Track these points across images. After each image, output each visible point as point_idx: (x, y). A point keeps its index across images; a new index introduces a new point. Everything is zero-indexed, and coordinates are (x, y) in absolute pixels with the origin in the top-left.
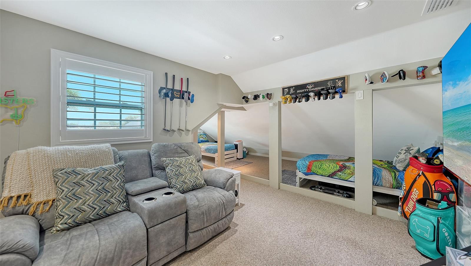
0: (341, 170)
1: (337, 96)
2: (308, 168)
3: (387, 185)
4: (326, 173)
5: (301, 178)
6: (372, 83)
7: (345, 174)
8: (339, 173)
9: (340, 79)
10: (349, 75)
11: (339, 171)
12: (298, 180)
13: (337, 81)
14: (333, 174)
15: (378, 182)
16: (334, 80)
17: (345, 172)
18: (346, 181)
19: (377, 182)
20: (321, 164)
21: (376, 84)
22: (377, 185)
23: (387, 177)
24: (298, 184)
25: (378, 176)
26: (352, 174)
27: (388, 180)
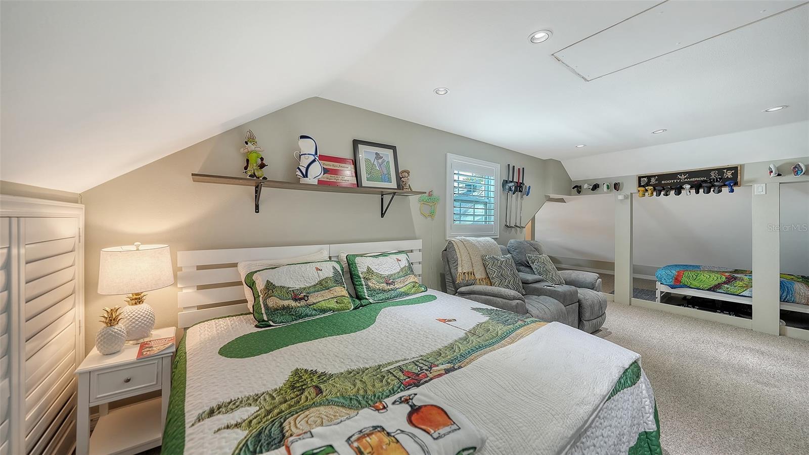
0: (729, 282)
1: (725, 190)
2: (676, 279)
3: (803, 301)
4: (705, 286)
5: (662, 292)
6: (779, 175)
7: (735, 287)
8: (726, 286)
9: (729, 169)
10: (744, 165)
11: (725, 283)
12: (658, 295)
13: (725, 171)
14: (715, 286)
15: (788, 297)
16: (720, 171)
17: (735, 285)
18: (737, 295)
19: (787, 297)
20: (696, 274)
21: (785, 176)
22: (786, 302)
23: (803, 292)
24: (659, 299)
25: (788, 289)
26: (747, 287)
27: (804, 294)
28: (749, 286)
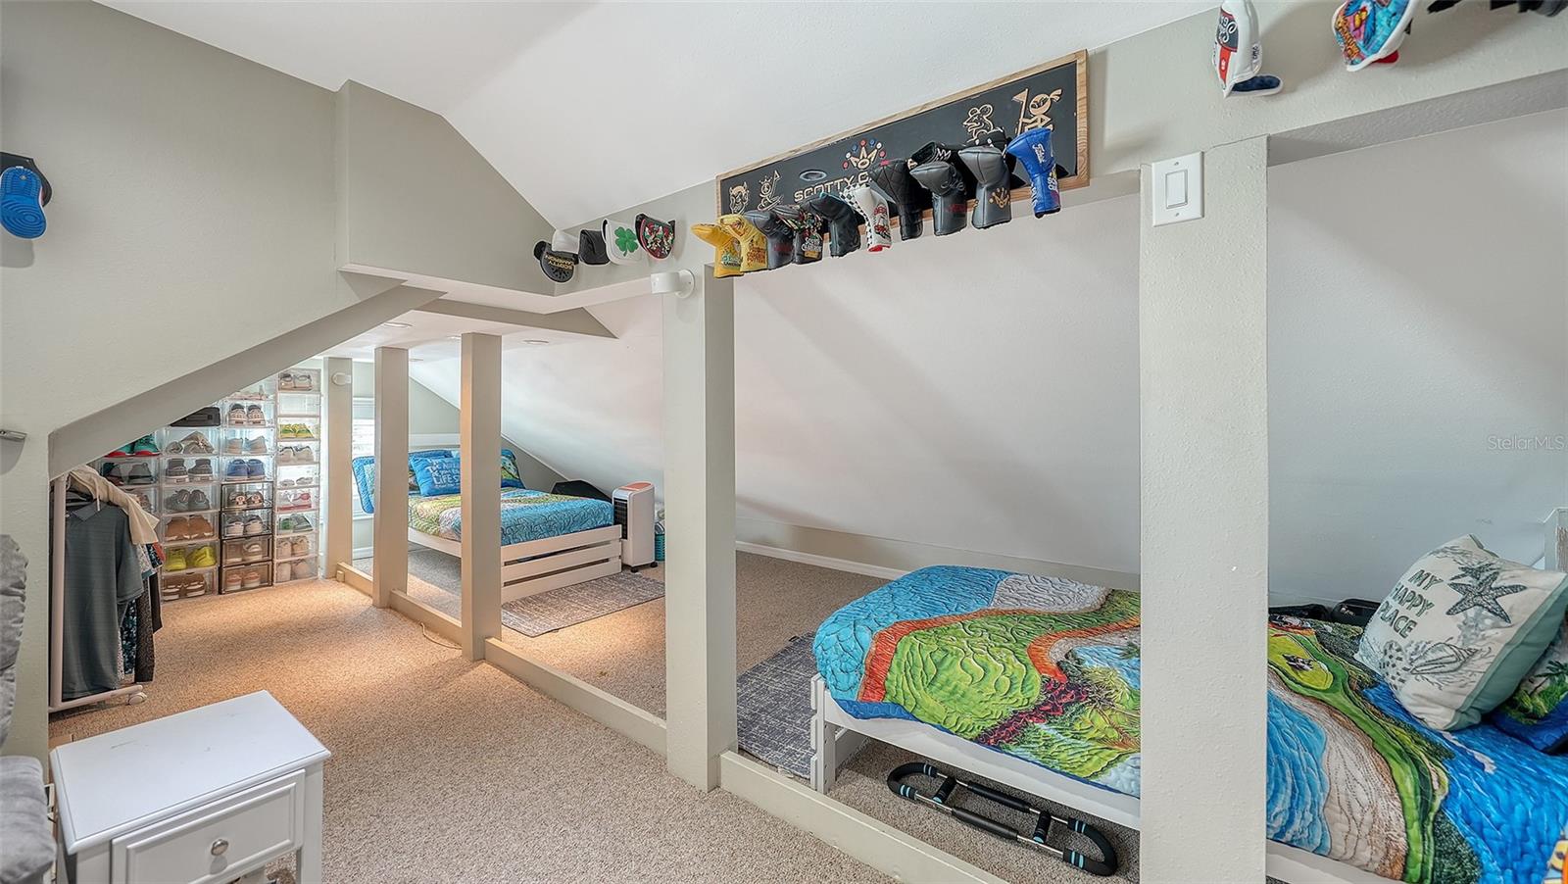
0: (1055, 708)
1: (1023, 204)
2: (871, 674)
3: (1365, 854)
4: (967, 721)
5: (831, 728)
6: (1261, 84)
7: (1077, 736)
8: (1042, 727)
9: (1038, 82)
10: (1103, 55)
11: (1046, 711)
12: (817, 738)
13: (1022, 97)
14: (1003, 727)
15: (1297, 825)
16: (1001, 99)
17: (1077, 727)
18: (1085, 781)
19: (1290, 822)
20: (939, 656)
21: (1293, 90)
22: (1290, 844)
23: (1364, 799)
24: (818, 761)
25: (1296, 777)
26: (1123, 744)
27: (1368, 817)
28: (1125, 742)
